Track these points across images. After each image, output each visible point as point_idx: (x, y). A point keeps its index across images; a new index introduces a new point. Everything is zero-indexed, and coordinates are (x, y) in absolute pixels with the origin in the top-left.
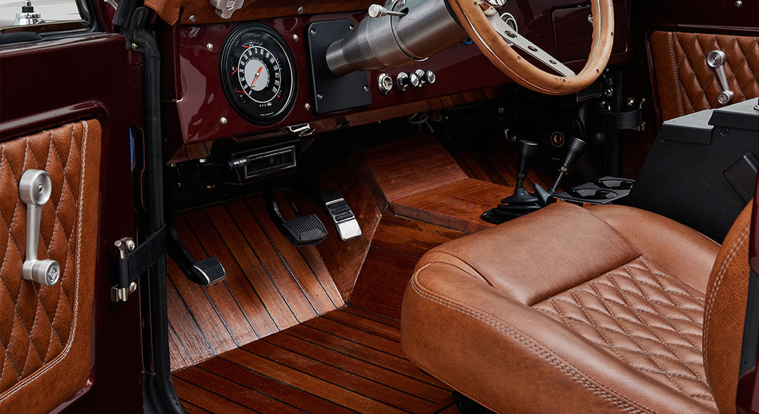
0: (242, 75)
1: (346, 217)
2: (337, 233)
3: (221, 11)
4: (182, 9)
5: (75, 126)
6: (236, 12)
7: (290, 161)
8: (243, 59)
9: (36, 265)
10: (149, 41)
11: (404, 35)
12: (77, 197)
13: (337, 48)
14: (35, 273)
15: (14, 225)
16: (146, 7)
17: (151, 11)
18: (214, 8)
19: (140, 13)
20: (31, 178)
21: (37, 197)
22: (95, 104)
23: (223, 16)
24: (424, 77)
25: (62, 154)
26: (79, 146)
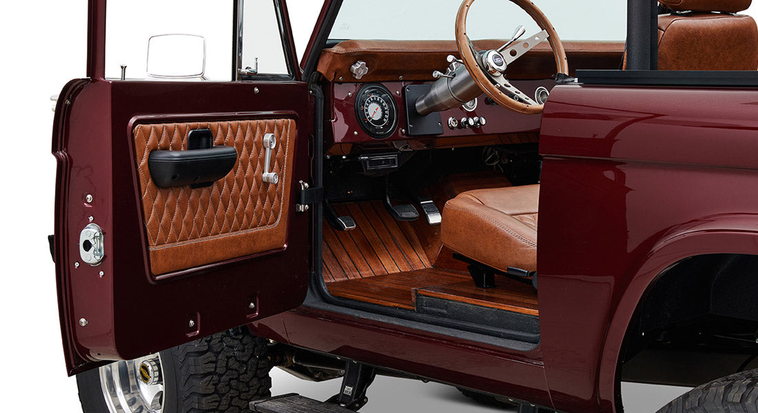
0: (367, 110)
1: (433, 212)
2: (427, 220)
3: (356, 75)
4: (336, 73)
5: (285, 120)
6: (364, 76)
7: (394, 164)
8: (368, 102)
9: (268, 175)
10: (318, 90)
11: (455, 89)
12: (285, 154)
13: (421, 99)
14: (268, 178)
15: (261, 156)
16: (318, 72)
17: (320, 74)
18: (352, 73)
19: (315, 75)
20: (268, 137)
21: (271, 145)
22: (292, 112)
23: (356, 77)
24: (479, 122)
25: (280, 131)
26: (287, 129)
